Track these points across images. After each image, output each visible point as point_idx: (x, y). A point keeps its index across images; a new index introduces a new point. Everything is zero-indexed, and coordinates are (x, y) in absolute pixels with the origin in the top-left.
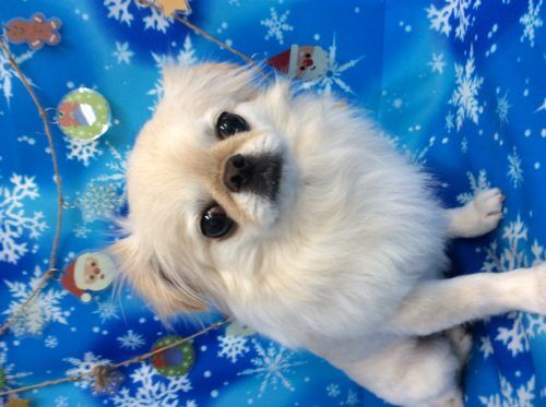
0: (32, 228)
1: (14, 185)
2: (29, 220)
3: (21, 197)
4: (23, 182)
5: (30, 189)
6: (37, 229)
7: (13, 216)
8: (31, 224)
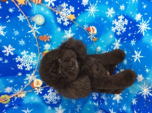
0: (34, 63)
1: (31, 55)
2: (33, 61)
3: (32, 57)
4: (33, 54)
5: (35, 55)
6: (35, 63)
7: (30, 61)
8: (33, 62)
